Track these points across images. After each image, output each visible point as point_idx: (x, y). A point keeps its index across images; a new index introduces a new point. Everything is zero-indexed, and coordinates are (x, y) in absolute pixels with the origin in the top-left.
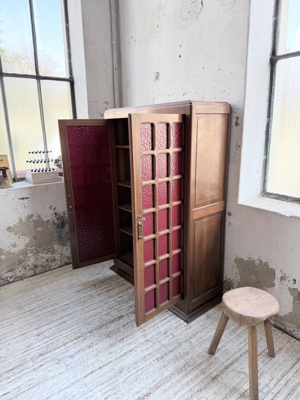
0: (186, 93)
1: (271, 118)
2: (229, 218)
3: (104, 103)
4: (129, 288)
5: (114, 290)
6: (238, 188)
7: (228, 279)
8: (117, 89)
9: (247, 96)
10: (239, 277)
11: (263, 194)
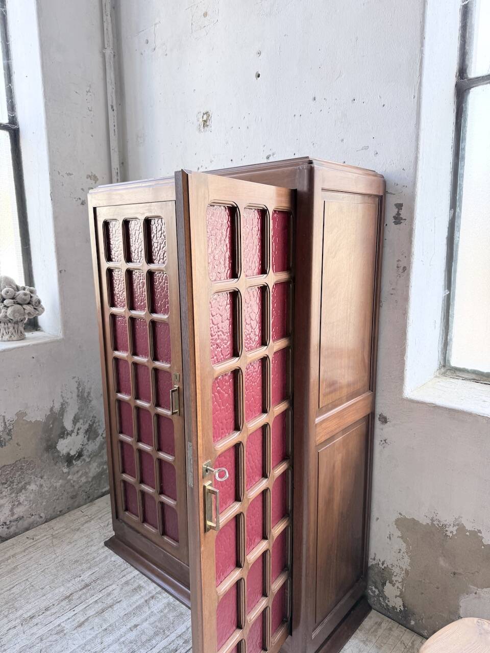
0: (273, 154)
1: (458, 210)
2: (382, 429)
3: (87, 178)
4: (152, 597)
5: (115, 608)
6: (404, 360)
7: (380, 563)
8: (116, 149)
9: (420, 156)
10: (407, 559)
11: (443, 370)
